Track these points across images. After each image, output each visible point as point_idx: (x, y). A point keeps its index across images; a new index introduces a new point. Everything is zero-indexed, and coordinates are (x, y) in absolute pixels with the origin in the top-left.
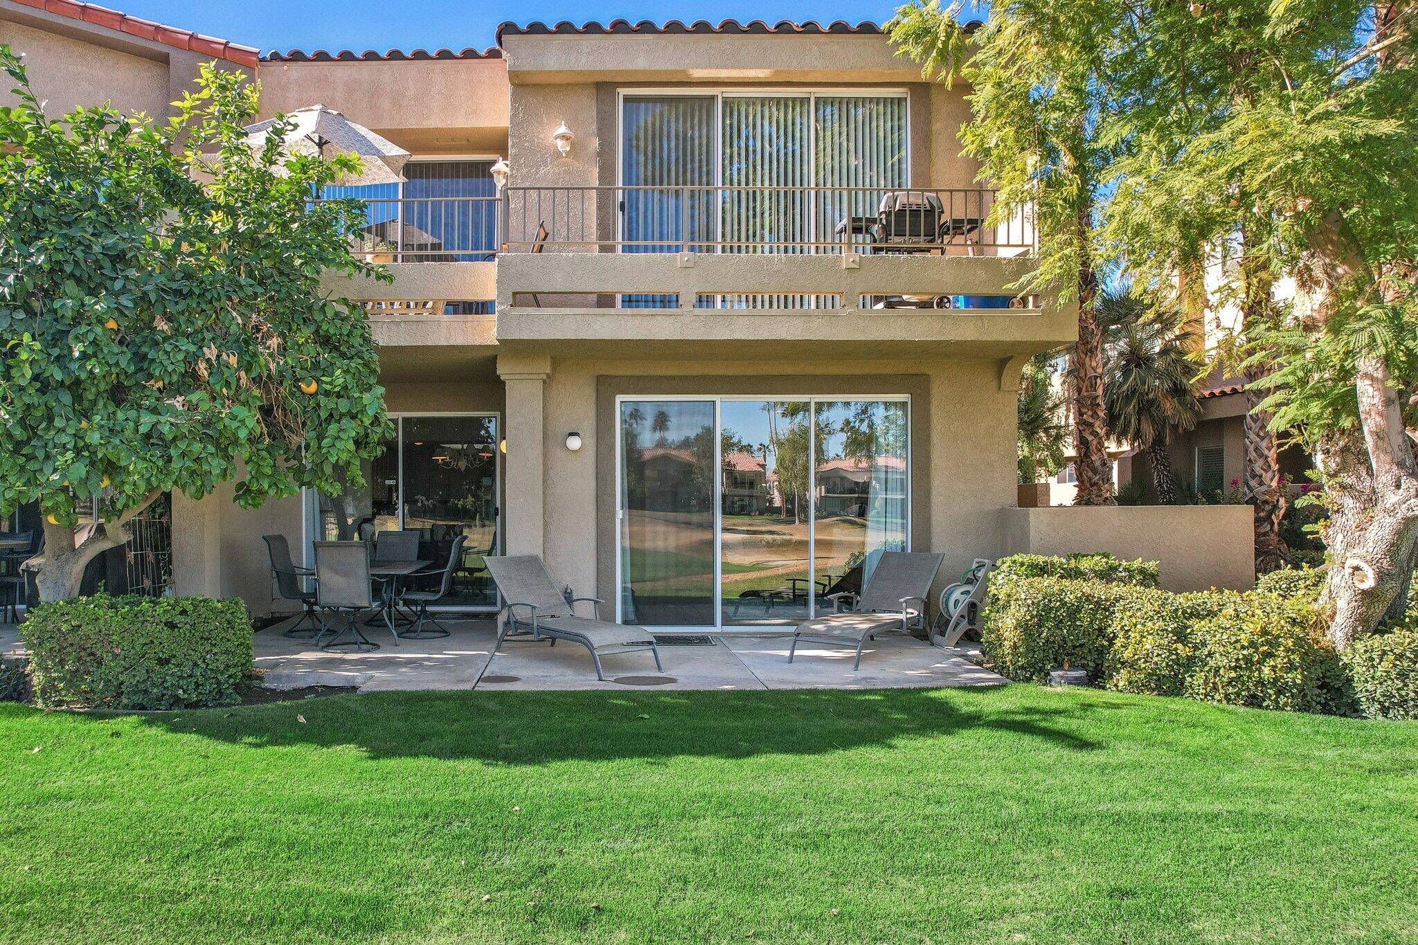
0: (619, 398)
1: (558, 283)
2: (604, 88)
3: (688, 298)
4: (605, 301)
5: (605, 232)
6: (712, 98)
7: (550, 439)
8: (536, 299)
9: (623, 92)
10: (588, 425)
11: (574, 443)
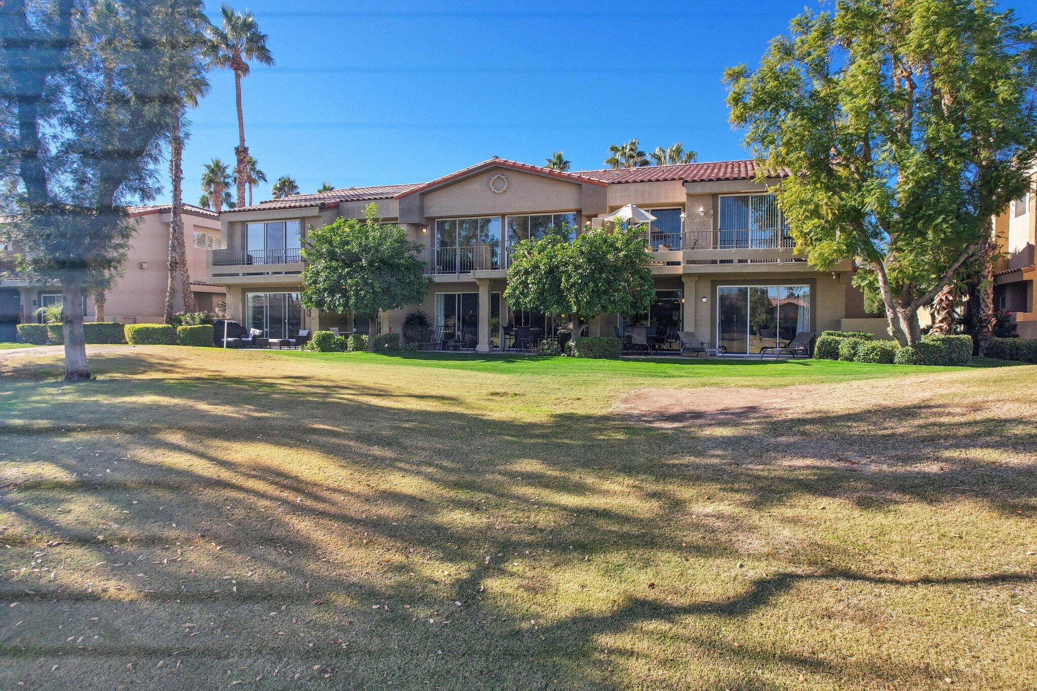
0: (718, 287)
1: (699, 258)
2: (714, 196)
3: (736, 261)
4: (714, 262)
5: (715, 243)
6: (748, 196)
7: (697, 299)
8: (694, 262)
9: (720, 196)
10: (709, 296)
11: (704, 300)
